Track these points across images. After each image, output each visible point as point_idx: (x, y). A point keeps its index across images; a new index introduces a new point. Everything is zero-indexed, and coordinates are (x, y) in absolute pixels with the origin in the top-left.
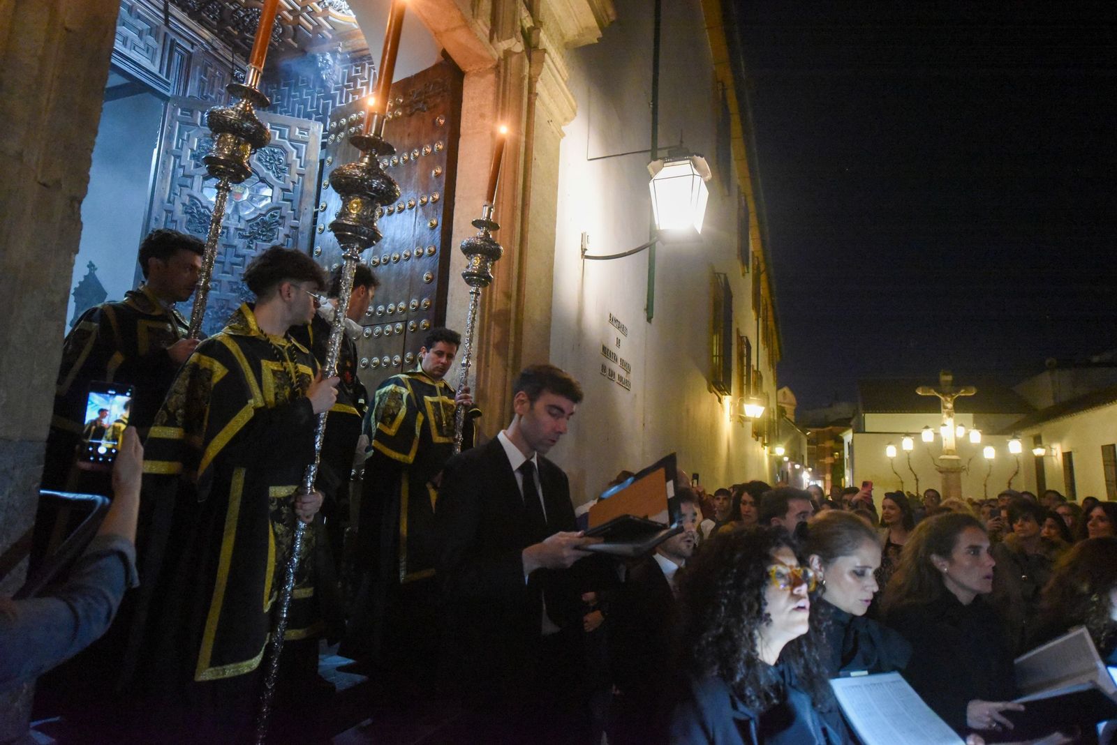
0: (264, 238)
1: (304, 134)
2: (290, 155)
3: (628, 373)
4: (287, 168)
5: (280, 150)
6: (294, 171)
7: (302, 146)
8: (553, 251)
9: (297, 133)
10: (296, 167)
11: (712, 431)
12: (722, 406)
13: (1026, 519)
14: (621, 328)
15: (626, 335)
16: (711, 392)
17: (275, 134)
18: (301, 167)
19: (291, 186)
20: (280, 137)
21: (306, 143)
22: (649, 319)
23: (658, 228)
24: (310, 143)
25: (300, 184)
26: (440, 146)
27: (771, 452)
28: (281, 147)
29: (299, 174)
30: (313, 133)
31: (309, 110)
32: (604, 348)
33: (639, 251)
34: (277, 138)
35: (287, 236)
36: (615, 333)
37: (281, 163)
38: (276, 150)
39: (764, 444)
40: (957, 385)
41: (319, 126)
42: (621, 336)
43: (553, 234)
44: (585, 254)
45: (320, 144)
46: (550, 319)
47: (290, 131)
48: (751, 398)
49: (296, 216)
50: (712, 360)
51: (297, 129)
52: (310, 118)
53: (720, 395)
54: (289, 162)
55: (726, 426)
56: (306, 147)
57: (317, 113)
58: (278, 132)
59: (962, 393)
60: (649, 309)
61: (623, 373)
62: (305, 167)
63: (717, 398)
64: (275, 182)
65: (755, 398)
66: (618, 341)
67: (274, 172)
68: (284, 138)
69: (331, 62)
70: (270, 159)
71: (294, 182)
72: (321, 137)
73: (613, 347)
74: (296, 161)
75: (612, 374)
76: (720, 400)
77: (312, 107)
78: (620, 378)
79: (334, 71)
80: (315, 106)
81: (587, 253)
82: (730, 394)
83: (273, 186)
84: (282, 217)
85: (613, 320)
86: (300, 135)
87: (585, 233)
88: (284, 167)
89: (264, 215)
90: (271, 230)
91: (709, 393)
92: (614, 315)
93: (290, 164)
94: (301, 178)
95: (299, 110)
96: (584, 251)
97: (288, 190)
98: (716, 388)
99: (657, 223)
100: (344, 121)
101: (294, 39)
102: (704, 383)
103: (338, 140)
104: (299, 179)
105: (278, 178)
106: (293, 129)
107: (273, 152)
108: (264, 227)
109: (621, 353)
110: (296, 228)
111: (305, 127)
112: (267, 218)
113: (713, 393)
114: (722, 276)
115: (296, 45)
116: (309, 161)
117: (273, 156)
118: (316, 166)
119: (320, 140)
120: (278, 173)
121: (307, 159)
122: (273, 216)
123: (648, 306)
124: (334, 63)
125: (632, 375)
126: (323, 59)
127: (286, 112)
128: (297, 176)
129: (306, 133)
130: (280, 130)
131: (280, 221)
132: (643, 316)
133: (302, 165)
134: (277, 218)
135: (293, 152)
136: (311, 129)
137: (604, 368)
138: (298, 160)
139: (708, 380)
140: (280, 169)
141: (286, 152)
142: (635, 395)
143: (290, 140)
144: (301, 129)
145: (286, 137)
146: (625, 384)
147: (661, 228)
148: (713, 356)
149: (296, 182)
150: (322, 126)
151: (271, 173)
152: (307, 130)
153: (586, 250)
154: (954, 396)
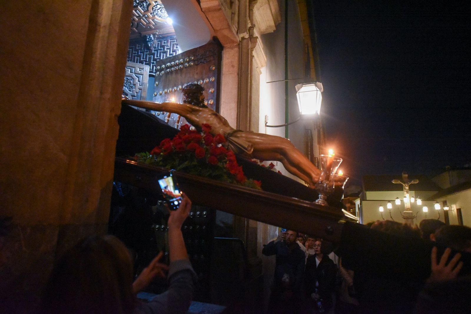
1: (141, 71)
2: (135, 80)
4: (134, 86)
5: (130, 78)
6: (137, 87)
7: (141, 76)
8: (259, 124)
9: (138, 70)
10: (138, 86)
17: (128, 71)
18: (140, 85)
19: (136, 94)
20: (130, 72)
21: (142, 75)
23: (301, 114)
24: (144, 75)
25: (140, 93)
26: (213, 79)
28: (131, 77)
29: (139, 89)
30: (145, 70)
31: (142, 60)
34: (129, 73)
37: (131, 84)
38: (129, 78)
41: (148, 67)
43: (258, 117)
45: (148, 75)
47: (135, 69)
51: (138, 69)
52: (142, 63)
54: (135, 83)
56: (142, 77)
57: (146, 61)
58: (130, 70)
59: (413, 182)
62: (142, 85)
64: (128, 92)
67: (128, 88)
68: (133, 73)
69: (153, 39)
70: (126, 82)
71: (137, 93)
72: (149, 72)
74: (138, 83)
77: (143, 58)
79: (154, 43)
80: (145, 58)
81: (267, 124)
83: (128, 94)
86: (140, 71)
87: (266, 115)
88: (132, 86)
93: (135, 84)
94: (140, 90)
95: (137, 59)
97: (135, 96)
99: (300, 111)
100: (163, 66)
101: (136, 28)
103: (161, 75)
104: (139, 91)
105: (130, 91)
106: (136, 68)
107: (128, 79)
111: (142, 68)
114: (310, 131)
115: (137, 31)
116: (144, 83)
117: (127, 81)
118: (147, 85)
119: (148, 73)
120: (130, 88)
121: (143, 82)
124: (154, 39)
126: (149, 37)
127: (131, 60)
128: (138, 90)
129: (142, 70)
130: (130, 69)
133: (141, 85)
135: (136, 79)
136: (145, 68)
138: (139, 82)
140: (131, 87)
141: (133, 79)
143: (135, 74)
144: (140, 68)
145: (133, 72)
149: (138, 92)
150: (149, 67)
151: (127, 88)
152: (143, 69)
153: (267, 123)
154: (409, 184)
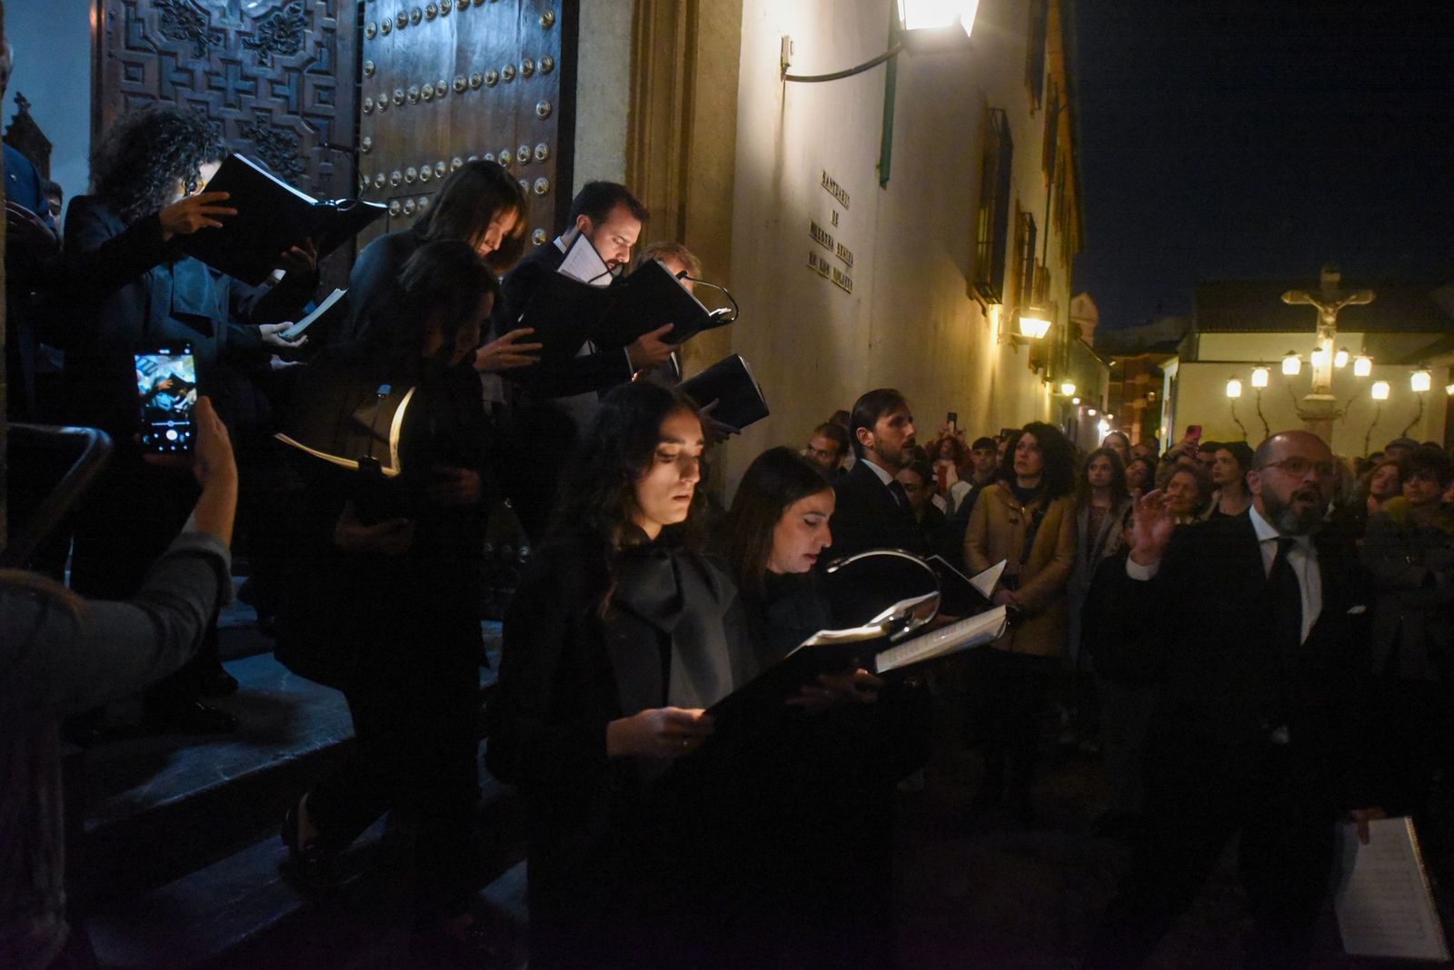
0: (284, 48)
3: (849, 265)
8: (737, 66)
11: (972, 356)
12: (987, 321)
13: (1422, 477)
14: (841, 196)
15: (847, 207)
16: (971, 299)
22: (883, 182)
23: (903, 28)
27: (1055, 391)
32: (814, 227)
33: (869, 68)
35: (319, 44)
36: (830, 203)
39: (1045, 379)
40: (1346, 287)
42: (839, 208)
43: (737, 37)
44: (787, 73)
46: (732, 177)
48: (1031, 308)
49: (331, 12)
50: (977, 248)
53: (985, 303)
55: (992, 350)
59: (1353, 301)
60: (884, 166)
61: (841, 267)
63: (980, 308)
65: (1038, 309)
66: (836, 216)
73: (828, 228)
75: (825, 268)
76: (984, 312)
78: (838, 274)
81: (790, 72)
82: (1000, 302)
84: (308, 13)
85: (828, 183)
87: (787, 37)
89: (280, 9)
90: (294, 34)
91: (969, 300)
92: (830, 174)
96: (785, 66)
98: (979, 291)
99: (901, 19)
102: (962, 286)
108: (281, 29)
109: (839, 235)
110: (330, 30)
112: (284, 14)
113: (975, 301)
114: (999, 115)
122: (293, 11)
123: (882, 160)
125: (854, 271)
131: (307, 19)
132: (874, 178)
134: (301, 14)
137: (813, 258)
139: (967, 279)
142: (859, 300)
146: (844, 283)
147: (908, 28)
148: (978, 243)
153: (788, 65)
154: (1338, 306)
